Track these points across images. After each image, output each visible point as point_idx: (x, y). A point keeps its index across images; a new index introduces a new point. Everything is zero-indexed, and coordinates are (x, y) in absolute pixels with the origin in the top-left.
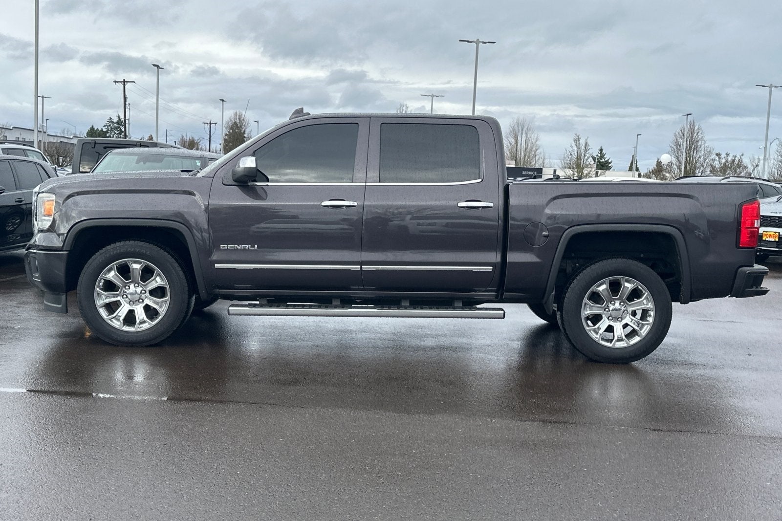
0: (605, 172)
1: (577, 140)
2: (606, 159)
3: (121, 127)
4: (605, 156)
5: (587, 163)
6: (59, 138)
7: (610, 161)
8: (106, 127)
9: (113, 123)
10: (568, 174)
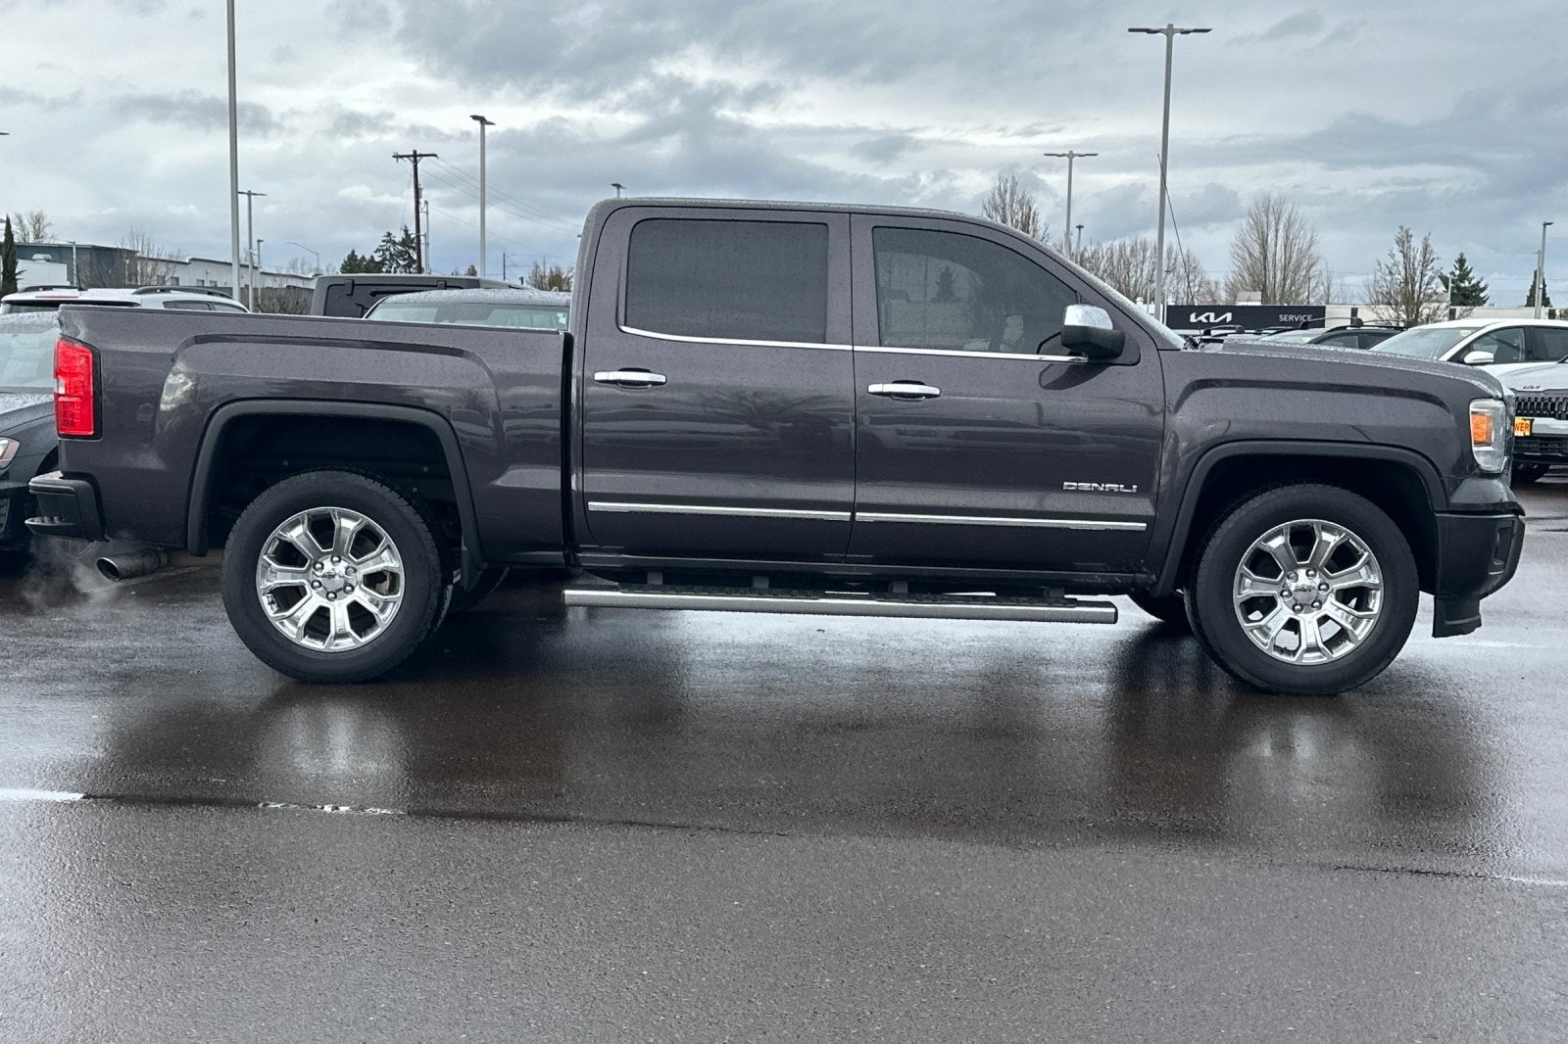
0: (1471, 310)
1: (1404, 241)
2: (1474, 282)
3: (411, 251)
4: (1471, 275)
5: (1430, 291)
6: (285, 279)
7: (1482, 285)
8: (381, 253)
9: (394, 243)
10: (1386, 317)
